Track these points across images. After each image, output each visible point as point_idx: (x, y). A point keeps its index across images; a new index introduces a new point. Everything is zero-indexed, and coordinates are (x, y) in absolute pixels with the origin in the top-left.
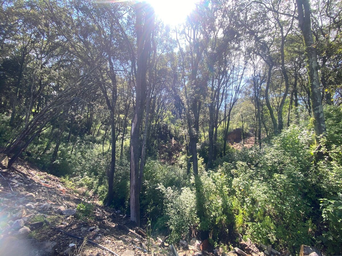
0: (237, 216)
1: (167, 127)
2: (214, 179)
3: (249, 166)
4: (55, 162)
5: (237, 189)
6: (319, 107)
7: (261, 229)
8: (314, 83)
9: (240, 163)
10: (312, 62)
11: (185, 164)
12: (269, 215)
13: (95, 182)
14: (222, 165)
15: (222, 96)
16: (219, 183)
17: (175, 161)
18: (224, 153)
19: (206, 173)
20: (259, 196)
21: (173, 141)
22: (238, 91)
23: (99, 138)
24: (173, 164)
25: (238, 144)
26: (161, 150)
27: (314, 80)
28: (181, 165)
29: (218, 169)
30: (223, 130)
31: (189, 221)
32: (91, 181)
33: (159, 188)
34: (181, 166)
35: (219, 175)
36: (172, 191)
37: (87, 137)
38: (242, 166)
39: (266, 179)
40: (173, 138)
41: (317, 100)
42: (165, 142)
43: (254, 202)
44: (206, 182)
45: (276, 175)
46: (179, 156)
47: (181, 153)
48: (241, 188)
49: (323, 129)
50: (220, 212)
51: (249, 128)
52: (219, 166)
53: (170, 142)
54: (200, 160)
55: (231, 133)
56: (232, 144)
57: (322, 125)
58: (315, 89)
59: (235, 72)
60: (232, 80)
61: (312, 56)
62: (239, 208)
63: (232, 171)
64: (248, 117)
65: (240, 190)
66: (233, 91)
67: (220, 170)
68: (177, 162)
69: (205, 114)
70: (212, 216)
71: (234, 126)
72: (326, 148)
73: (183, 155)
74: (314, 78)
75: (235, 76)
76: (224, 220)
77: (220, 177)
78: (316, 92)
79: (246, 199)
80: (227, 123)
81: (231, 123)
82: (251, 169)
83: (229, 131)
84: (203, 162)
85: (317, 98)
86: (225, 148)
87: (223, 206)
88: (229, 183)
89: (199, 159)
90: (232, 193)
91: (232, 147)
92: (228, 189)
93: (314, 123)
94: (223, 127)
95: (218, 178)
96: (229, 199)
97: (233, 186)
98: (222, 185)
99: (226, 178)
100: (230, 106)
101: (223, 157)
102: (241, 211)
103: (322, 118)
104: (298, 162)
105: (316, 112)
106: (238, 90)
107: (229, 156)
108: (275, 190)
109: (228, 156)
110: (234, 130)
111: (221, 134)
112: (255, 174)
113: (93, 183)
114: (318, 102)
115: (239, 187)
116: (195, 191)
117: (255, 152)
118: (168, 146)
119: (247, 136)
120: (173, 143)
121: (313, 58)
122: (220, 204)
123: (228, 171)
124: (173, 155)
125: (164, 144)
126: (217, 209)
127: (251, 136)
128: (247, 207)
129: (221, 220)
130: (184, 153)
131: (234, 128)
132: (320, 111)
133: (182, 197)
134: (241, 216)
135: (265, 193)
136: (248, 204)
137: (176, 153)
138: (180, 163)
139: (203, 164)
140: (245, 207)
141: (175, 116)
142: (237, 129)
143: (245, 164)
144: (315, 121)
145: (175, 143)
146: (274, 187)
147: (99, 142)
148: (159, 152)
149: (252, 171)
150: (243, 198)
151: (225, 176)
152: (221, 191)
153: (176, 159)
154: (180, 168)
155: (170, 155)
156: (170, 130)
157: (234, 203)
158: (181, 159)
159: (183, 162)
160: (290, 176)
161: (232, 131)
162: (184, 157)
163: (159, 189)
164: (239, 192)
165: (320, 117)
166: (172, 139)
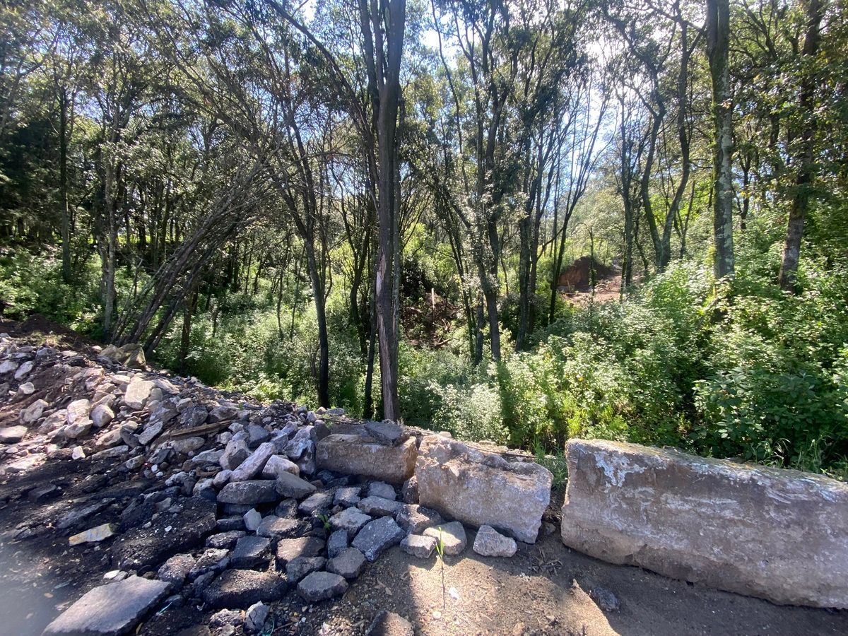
0: (570, 420)
1: (417, 265)
2: (531, 366)
3: (596, 339)
4: (189, 356)
5: (572, 380)
6: (725, 226)
7: (606, 432)
8: (722, 180)
9: (579, 335)
10: (722, 137)
11: (465, 345)
12: (622, 413)
13: (285, 391)
14: (546, 342)
15: (550, 179)
16: (541, 372)
17: (441, 341)
18: (552, 317)
19: (516, 356)
20: (606, 384)
21: (434, 297)
22: (586, 165)
23: (260, 298)
24: (438, 347)
25: (584, 294)
26: (407, 318)
27: (722, 174)
28: (455, 349)
29: (539, 349)
30: (549, 262)
31: (490, 435)
32: (277, 389)
33: (432, 387)
34: (456, 352)
35: (542, 358)
36: (456, 391)
37: (233, 298)
38: (584, 339)
39: (620, 358)
40: (433, 290)
41: (723, 214)
42: (415, 300)
43: (599, 396)
44: (517, 372)
45: (638, 351)
46: (448, 330)
47: (453, 322)
48: (578, 376)
49: (729, 268)
50: (542, 416)
51: (613, 254)
52: (541, 343)
53: (427, 299)
54: (505, 335)
55: (568, 269)
56: (570, 296)
57: (727, 260)
58: (721, 192)
59: (580, 117)
60: (572, 140)
61: (724, 123)
62: (575, 409)
63: (564, 350)
64: (610, 228)
65: (576, 380)
66: (575, 165)
67: (542, 350)
68: (446, 343)
69: (508, 225)
70: (529, 422)
71: (575, 251)
72: (728, 301)
73: (458, 327)
74: (722, 171)
75: (579, 128)
76: (549, 427)
77: (541, 362)
78: (723, 198)
79: (586, 393)
80: (559, 245)
81: (569, 244)
82: (598, 344)
83: (563, 264)
84: (509, 337)
85: (724, 210)
86: (554, 305)
87: (546, 407)
88: (559, 371)
89: (502, 333)
90: (564, 386)
91: (568, 302)
92: (556, 380)
93: (715, 256)
94: (551, 256)
95: (538, 365)
96: (557, 396)
97: (565, 376)
98: (546, 374)
99: (552, 363)
100: (567, 209)
101: (549, 326)
102: (578, 413)
103: (728, 248)
104: (675, 328)
105: (720, 236)
106: (588, 163)
107: (561, 324)
108: (632, 374)
109: (558, 323)
110: (577, 261)
111: (546, 273)
112: (605, 353)
113: (281, 393)
114: (724, 216)
115: (575, 374)
116: (497, 388)
117: (610, 313)
118: (421, 309)
119: (606, 273)
120: (434, 303)
121: (724, 128)
122: (543, 405)
123: (557, 350)
124: (435, 328)
125: (412, 306)
126: (536, 412)
127: (617, 274)
128: (588, 405)
129: (544, 429)
130: (460, 323)
131: (577, 257)
132: (725, 235)
133: (474, 399)
134: (576, 419)
135: (616, 379)
136: (589, 400)
137: (443, 324)
138: (454, 344)
139: (509, 341)
140: (584, 405)
141: (433, 233)
142: (582, 258)
143: (588, 336)
144: (716, 252)
145: (438, 301)
146: (632, 370)
147: (263, 308)
148: (403, 324)
149: (600, 347)
150: (582, 392)
151: (551, 360)
152: (545, 385)
153: (443, 338)
154: (455, 356)
155: (430, 328)
156: (424, 271)
157: (566, 401)
158: (456, 336)
159: (460, 343)
160: (657, 350)
161: (571, 263)
162: (461, 331)
163: (432, 390)
164: (576, 384)
165: (725, 246)
166: (431, 292)
